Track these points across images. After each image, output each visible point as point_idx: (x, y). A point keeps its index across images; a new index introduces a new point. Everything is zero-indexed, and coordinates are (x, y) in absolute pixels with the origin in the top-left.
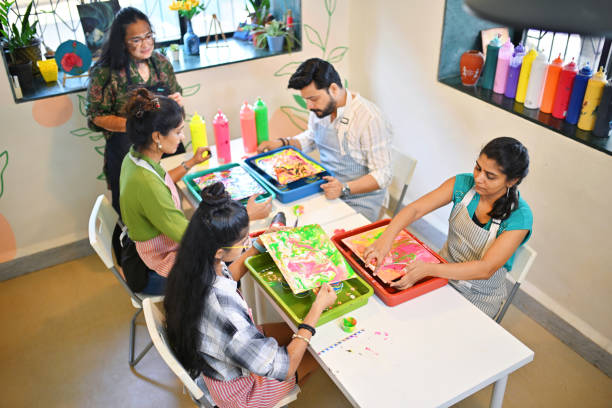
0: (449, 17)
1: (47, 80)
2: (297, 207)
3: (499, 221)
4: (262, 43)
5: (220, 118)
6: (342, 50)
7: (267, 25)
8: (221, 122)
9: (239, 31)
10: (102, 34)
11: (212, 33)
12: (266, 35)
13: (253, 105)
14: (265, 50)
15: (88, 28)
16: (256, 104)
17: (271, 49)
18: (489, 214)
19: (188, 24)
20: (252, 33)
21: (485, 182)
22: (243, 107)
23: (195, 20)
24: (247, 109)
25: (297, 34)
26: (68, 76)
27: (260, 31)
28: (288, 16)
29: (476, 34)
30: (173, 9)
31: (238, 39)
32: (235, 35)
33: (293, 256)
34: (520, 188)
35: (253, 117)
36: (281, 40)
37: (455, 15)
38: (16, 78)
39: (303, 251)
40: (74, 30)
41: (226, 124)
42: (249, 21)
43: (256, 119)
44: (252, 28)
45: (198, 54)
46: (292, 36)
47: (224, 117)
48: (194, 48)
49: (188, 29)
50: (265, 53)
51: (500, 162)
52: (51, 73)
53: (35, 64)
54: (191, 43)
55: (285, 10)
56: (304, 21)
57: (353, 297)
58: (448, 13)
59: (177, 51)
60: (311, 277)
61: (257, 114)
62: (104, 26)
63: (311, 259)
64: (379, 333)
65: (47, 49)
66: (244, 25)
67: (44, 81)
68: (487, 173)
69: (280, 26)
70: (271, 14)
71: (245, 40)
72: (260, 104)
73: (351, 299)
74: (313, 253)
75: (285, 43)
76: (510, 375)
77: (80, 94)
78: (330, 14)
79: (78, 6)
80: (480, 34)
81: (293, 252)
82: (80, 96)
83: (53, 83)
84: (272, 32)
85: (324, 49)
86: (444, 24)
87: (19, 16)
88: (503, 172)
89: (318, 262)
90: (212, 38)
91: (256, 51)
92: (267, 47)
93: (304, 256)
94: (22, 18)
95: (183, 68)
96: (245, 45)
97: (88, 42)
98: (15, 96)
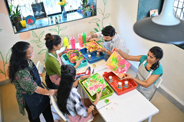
0: (140, 7)
1: (23, 26)
2: (94, 65)
3: (153, 70)
4: (85, 13)
5: (72, 38)
6: (109, 15)
7: (86, 8)
8: (73, 39)
9: (78, 9)
10: (39, 13)
11: (70, 10)
12: (86, 11)
13: (82, 34)
14: (86, 16)
15: (34, 11)
16: (83, 33)
17: (88, 15)
18: (150, 68)
19: (63, 8)
20: (82, 10)
21: (150, 59)
22: (79, 35)
23: (65, 7)
24: (80, 35)
25: (95, 11)
26: (29, 25)
27: (84, 10)
28: (93, 6)
29: (148, 11)
30: (59, 4)
31: (78, 12)
32: (77, 11)
33: (91, 85)
34: (160, 61)
35: (82, 37)
36: (90, 12)
37: (141, 6)
38: (15, 27)
39: (93, 83)
40: (31, 11)
41: (74, 40)
42: (81, 7)
43: (83, 38)
44: (82, 9)
45: (66, 17)
46: (94, 12)
47: (73, 37)
48: (65, 16)
49: (63, 10)
50: (86, 17)
51: (154, 54)
52: (24, 24)
53: (20, 22)
54: (64, 14)
55: (91, 3)
56: (97, 7)
57: (108, 93)
58: (139, 6)
59: (60, 16)
60: (95, 90)
61: (83, 36)
62: (39, 10)
63: (96, 84)
64: (115, 104)
65: (23, 17)
66: (80, 8)
67: (22, 27)
68: (151, 57)
69: (90, 8)
70: (88, 4)
71: (80, 12)
72: (84, 33)
73: (108, 94)
74: (96, 82)
75: (92, 13)
76: (152, 116)
77: (33, 30)
78: (105, 5)
79: (32, 5)
80: (149, 11)
81: (91, 84)
82: (33, 31)
83: (25, 27)
84: (88, 10)
85: (103, 15)
86: (138, 9)
87: (15, 8)
88: (155, 57)
89: (97, 85)
90: (70, 12)
91: (83, 16)
92: (86, 14)
93: (94, 84)
94: (16, 8)
95: (62, 22)
96: (80, 14)
97: (35, 15)
98: (14, 32)
